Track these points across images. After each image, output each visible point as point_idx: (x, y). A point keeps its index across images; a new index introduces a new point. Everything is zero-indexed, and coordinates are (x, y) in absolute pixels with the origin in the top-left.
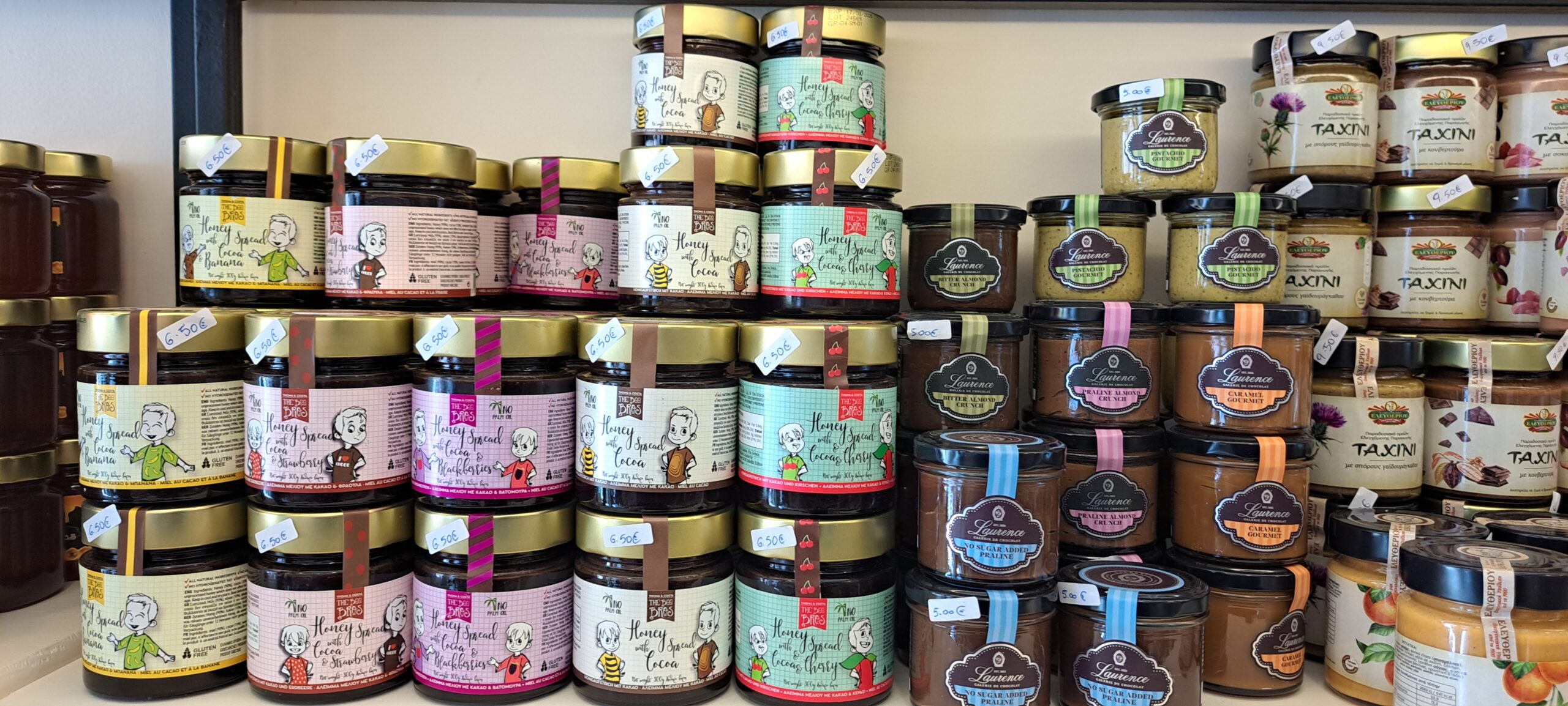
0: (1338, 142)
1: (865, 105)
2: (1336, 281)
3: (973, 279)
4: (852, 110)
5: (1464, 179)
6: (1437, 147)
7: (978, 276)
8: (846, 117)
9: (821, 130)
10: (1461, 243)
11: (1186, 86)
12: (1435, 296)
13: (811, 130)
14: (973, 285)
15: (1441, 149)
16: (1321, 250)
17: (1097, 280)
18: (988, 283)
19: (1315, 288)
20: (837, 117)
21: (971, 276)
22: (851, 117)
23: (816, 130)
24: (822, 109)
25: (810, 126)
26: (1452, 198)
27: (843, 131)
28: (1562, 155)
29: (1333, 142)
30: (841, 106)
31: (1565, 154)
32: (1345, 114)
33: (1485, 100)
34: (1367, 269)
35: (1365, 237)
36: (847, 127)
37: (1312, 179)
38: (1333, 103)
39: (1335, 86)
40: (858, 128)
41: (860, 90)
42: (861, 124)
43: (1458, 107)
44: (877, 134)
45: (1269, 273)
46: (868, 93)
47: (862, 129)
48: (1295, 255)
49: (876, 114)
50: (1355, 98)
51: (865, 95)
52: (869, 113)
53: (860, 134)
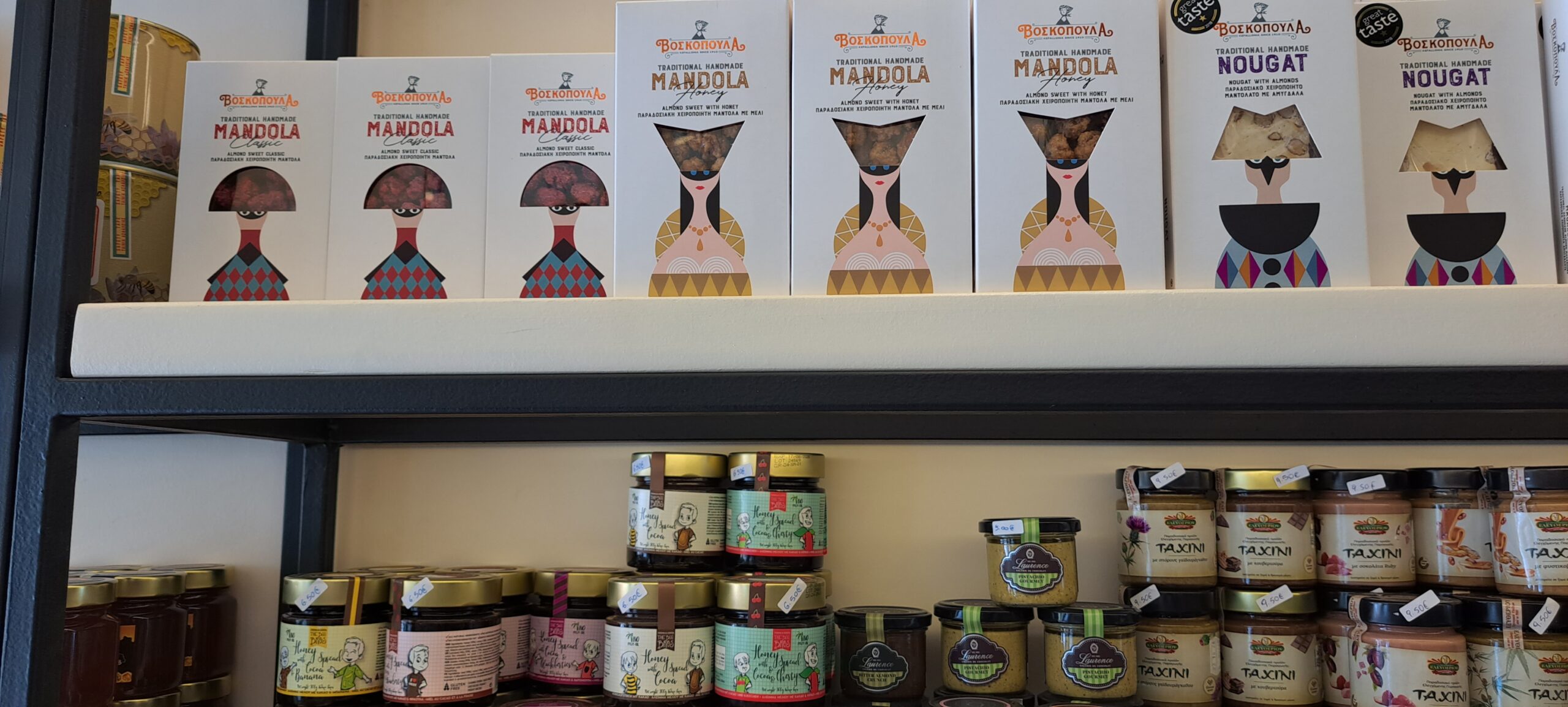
0: (1177, 558)
1: (805, 525)
2: (1185, 673)
3: (885, 676)
4: (794, 531)
5: (1285, 588)
6: (1261, 561)
7: (888, 674)
9: (770, 548)
10: (1286, 641)
11: (1042, 524)
12: (1270, 686)
13: (762, 548)
14: (885, 680)
15: (1264, 564)
16: (1172, 647)
17: (984, 676)
20: (781, 537)
21: (883, 674)
22: (793, 536)
23: (765, 548)
24: (770, 531)
25: (761, 545)
26: (1277, 603)
27: (787, 548)
28: (1367, 566)
29: (1174, 558)
30: (784, 528)
31: (1370, 567)
32: (1179, 535)
33: (1298, 523)
34: (1214, 661)
35: (1209, 635)
36: (790, 544)
37: (1159, 588)
38: (1172, 527)
39: (1173, 514)
40: (799, 544)
41: (800, 515)
42: (802, 540)
43: (1275, 530)
44: (816, 547)
45: (1117, 675)
46: (807, 516)
47: (802, 545)
48: (1152, 650)
49: (815, 531)
50: (1189, 523)
51: (805, 519)
52: (808, 531)
53: (801, 548)
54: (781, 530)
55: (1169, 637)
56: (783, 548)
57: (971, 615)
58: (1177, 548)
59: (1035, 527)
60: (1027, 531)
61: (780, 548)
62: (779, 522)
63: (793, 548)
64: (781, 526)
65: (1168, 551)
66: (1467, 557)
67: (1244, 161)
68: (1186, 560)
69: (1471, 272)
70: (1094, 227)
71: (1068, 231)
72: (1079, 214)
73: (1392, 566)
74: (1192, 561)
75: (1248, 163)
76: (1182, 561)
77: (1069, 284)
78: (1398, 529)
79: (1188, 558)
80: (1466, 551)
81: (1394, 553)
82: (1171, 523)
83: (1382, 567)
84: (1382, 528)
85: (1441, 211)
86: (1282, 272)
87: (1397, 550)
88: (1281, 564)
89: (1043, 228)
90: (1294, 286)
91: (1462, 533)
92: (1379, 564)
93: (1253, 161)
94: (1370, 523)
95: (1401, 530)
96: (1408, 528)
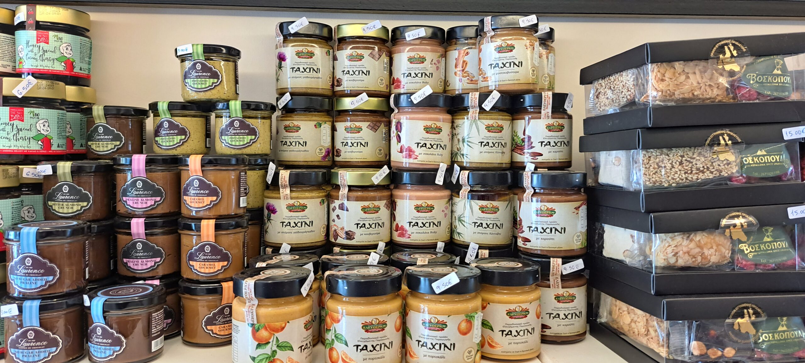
0: (302, 76)
1: (65, 55)
2: (304, 143)
3: (107, 144)
4: (56, 57)
6: (352, 79)
7: (109, 142)
10: (364, 125)
11: (204, 48)
14: (107, 147)
15: (354, 80)
17: (171, 144)
18: (115, 146)
19: (295, 147)
21: (106, 142)
22: (55, 61)
23: (35, 67)
25: (32, 66)
26: (360, 103)
27: (51, 68)
28: (412, 83)
29: (300, 76)
30: (47, 55)
31: (414, 83)
32: (304, 63)
33: (375, 57)
34: (324, 138)
35: (321, 122)
36: (53, 66)
37: (292, 94)
38: (299, 57)
39: (300, 49)
41: (61, 47)
42: (63, 64)
43: (361, 60)
44: (77, 70)
45: (251, 140)
46: (67, 49)
47: (64, 67)
48: (286, 131)
49: (76, 60)
50: (310, 55)
51: (65, 50)
52: (69, 59)
53: (63, 70)
55: (296, 123)
57: (163, 106)
58: (302, 70)
59: (200, 49)
60: (195, 51)
61: (45, 68)
62: (44, 51)
63: (55, 69)
65: (297, 72)
66: (468, 77)
68: (307, 77)
73: (426, 82)
74: (312, 78)
76: (305, 77)
78: (432, 61)
79: (309, 76)
80: (468, 74)
81: (428, 75)
82: (299, 54)
84: (422, 60)
87: (430, 73)
88: (363, 81)
91: (466, 63)
92: (419, 81)
94: (416, 57)
95: (434, 62)
96: (439, 62)
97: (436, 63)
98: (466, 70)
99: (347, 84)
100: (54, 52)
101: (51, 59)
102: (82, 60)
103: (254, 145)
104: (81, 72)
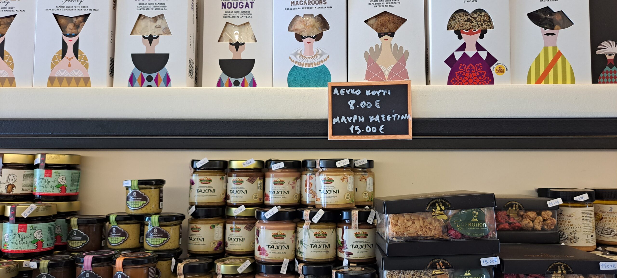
0: (203, 195)
1: (61, 183)
2: (203, 240)
3: (78, 242)
4: (55, 185)
5: (243, 206)
6: (235, 196)
7: (79, 241)
8: (53, 188)
9: (44, 192)
10: (242, 227)
11: (138, 182)
12: (235, 244)
13: (41, 192)
14: (78, 244)
15: (237, 197)
16: (198, 230)
17: (117, 242)
18: (83, 243)
19: (197, 242)
20: (49, 188)
21: (77, 241)
22: (55, 187)
23: (42, 192)
24: (44, 186)
25: (41, 191)
26: (240, 212)
28: (275, 198)
29: (202, 195)
30: (50, 184)
31: (277, 198)
32: (205, 186)
33: (251, 181)
34: (217, 235)
35: (214, 225)
36: (53, 191)
37: (196, 207)
38: (202, 183)
39: (202, 178)
40: (58, 190)
41: (59, 179)
42: (59, 189)
43: (241, 184)
44: (68, 192)
45: (164, 241)
46: (62, 179)
47: (59, 191)
48: (192, 231)
49: (68, 185)
50: (209, 181)
51: (61, 180)
52: (63, 185)
53: (59, 192)
54: (49, 185)
55: (198, 226)
56: (50, 192)
57: (112, 218)
58: (203, 191)
59: (136, 183)
60: (133, 184)
61: (48, 192)
62: (48, 182)
63: (54, 192)
64: (49, 183)
65: (200, 192)
66: (312, 194)
67: (142, 36)
68: (206, 196)
69: (241, 82)
70: (80, 61)
71: (70, 63)
72: (74, 56)
73: (285, 197)
74: (209, 196)
75: (143, 37)
76: (205, 196)
77: (69, 84)
78: (289, 183)
79: (207, 195)
80: (313, 191)
81: (286, 192)
82: (202, 181)
83: (281, 198)
84: (282, 183)
85: (231, 58)
86: (153, 81)
87: (287, 191)
88: (243, 197)
89: (60, 61)
90: (157, 86)
91: (311, 185)
92: (280, 197)
93: (145, 36)
94: (278, 181)
95: (290, 183)
96: (294, 183)
97: (292, 184)
98: (311, 189)
99: (233, 200)
100: (54, 182)
101: (52, 186)
102: (72, 185)
103: (166, 244)
104: (71, 192)
